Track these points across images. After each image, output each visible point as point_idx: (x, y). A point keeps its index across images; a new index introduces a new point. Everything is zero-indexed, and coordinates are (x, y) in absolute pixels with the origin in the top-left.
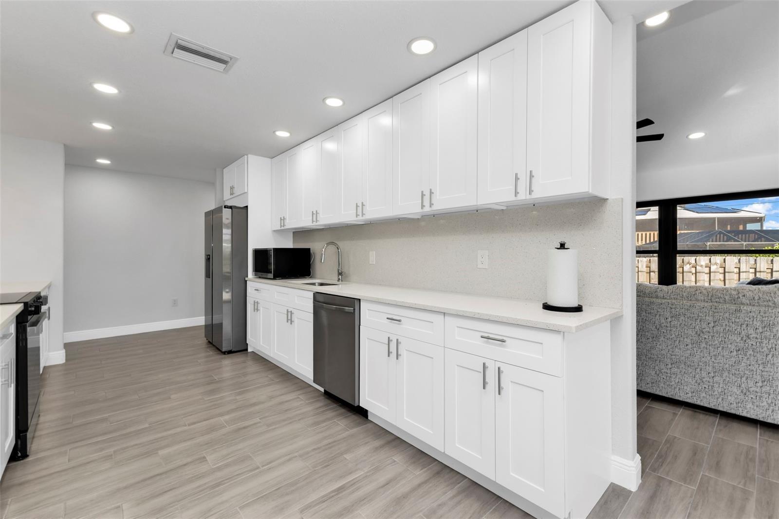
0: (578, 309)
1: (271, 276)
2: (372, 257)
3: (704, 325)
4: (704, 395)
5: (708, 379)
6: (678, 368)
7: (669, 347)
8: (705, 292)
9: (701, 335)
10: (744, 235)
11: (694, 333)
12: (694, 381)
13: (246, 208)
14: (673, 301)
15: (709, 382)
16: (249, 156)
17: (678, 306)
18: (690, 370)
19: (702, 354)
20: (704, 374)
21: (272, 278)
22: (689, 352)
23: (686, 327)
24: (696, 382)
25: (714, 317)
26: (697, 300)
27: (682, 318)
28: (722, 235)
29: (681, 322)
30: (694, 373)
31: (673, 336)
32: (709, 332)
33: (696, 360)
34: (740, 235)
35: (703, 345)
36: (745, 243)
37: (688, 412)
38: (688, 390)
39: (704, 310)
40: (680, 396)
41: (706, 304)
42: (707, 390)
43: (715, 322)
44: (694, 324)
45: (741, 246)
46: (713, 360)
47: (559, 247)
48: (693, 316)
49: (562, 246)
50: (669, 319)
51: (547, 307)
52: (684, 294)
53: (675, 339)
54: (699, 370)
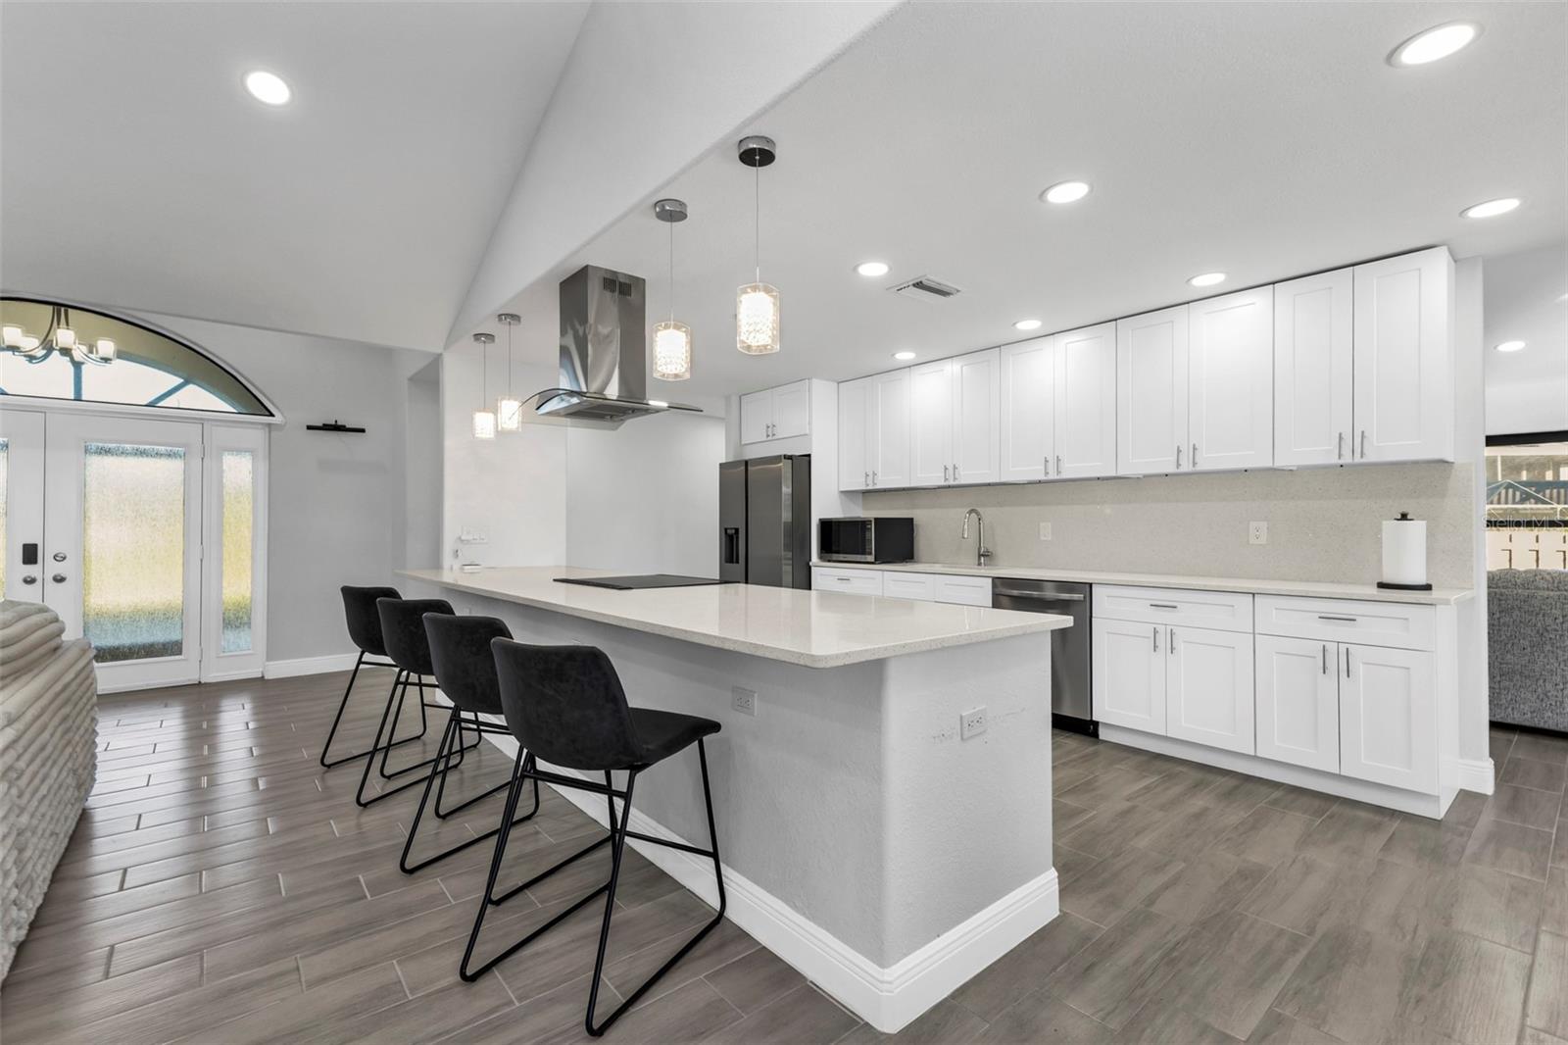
0: (1428, 587)
1: (871, 558)
2: (1046, 531)
3: (1549, 621)
4: (1550, 714)
5: (1556, 693)
6: (1511, 680)
7: (1498, 653)
8: (1548, 577)
9: (1546, 634)
10: (1555, 491)
11: (1535, 632)
12: (1535, 697)
13: (807, 458)
14: (1503, 591)
15: (1556, 696)
16: (815, 381)
17: (1510, 597)
18: (1528, 682)
19: (1546, 660)
20: (1549, 686)
21: (873, 560)
22: (1527, 658)
23: (1522, 625)
24: (1538, 698)
25: (1562, 609)
26: (1537, 588)
27: (1517, 612)
28: (1511, 491)
29: (1515, 617)
30: (1534, 686)
31: (1504, 637)
32: (1556, 630)
33: (1537, 669)
34: (1548, 492)
35: (1548, 647)
36: (1560, 507)
37: (1527, 739)
38: (1526, 708)
39: (1549, 601)
40: (1514, 718)
41: (1552, 593)
42: (1553, 707)
43: (1563, 617)
44: (1534, 620)
45: (1552, 511)
46: (1562, 666)
47: (1399, 517)
48: (1532, 609)
49: (1404, 517)
50: (1498, 615)
51: (1382, 585)
52: (1518, 581)
53: (1506, 641)
54: (1541, 681)
